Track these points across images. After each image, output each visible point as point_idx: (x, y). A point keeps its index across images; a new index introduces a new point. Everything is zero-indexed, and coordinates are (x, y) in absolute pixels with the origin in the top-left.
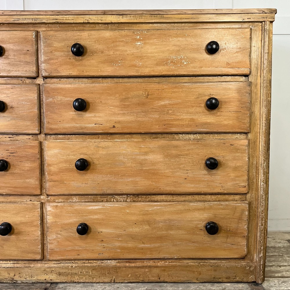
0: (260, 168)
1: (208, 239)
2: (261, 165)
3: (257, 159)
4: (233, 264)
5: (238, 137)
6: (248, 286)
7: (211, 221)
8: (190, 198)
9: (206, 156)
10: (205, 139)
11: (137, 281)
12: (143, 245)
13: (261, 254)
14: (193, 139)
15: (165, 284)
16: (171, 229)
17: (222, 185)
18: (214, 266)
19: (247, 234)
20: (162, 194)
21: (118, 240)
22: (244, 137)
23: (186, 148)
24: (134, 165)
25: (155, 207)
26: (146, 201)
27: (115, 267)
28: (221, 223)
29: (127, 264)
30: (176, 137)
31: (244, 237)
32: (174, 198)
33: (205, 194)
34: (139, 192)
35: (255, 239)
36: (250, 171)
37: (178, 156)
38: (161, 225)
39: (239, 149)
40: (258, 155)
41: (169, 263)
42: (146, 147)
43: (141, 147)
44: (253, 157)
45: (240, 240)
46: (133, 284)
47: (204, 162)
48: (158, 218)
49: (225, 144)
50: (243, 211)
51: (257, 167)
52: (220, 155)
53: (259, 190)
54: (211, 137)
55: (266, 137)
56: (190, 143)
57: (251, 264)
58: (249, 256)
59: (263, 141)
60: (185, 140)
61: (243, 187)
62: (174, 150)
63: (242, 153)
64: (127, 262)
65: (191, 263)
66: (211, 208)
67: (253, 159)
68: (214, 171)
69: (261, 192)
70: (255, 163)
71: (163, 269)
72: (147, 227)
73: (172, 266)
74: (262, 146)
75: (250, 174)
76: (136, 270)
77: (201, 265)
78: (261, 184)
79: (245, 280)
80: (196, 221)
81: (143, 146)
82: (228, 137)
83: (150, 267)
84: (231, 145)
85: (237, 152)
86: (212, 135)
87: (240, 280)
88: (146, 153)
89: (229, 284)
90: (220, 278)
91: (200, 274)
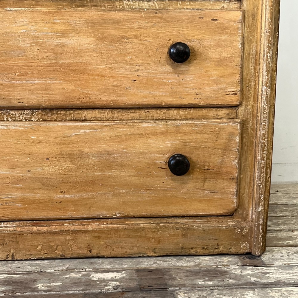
0: (261, 61)
1: (173, 184)
2: (264, 55)
3: (256, 46)
4: (213, 224)
5: (225, 6)
6: (237, 259)
7: (178, 153)
8: (142, 113)
9: (170, 40)
10: (168, 9)
11: (53, 256)
12: (61, 196)
13: (261, 207)
14: (147, 9)
15: (100, 260)
16: (110, 168)
17: (196, 91)
18: (182, 228)
19: (237, 174)
20: (94, 108)
21: (17, 188)
22: (237, 7)
23: (136, 25)
24: (43, 55)
25: (82, 131)
26: (66, 121)
27: (14, 234)
28: (194, 157)
29: (35, 229)
30: (117, 4)
31: (232, 179)
32: (116, 115)
33: (169, 107)
34: (53, 104)
35: (250, 183)
36: (245, 66)
37: (121, 40)
38: (91, 160)
39: (226, 28)
40: (259, 39)
41: (108, 224)
42: (64, 23)
43: (54, 23)
44: (250, 42)
45: (225, 184)
46: (45, 262)
47: (166, 50)
48: (86, 150)
49: (203, 18)
50: (231, 135)
51: (256, 60)
52: (193, 38)
53: (260, 100)
54: (179, 5)
55: (272, 6)
56: (142, 17)
57: (244, 224)
58: (240, 212)
59: (267, 14)
60: (134, 10)
61: (232, 94)
62: (114, 29)
63: (231, 34)
64: (34, 225)
65: (143, 224)
66: (177, 130)
67: (250, 46)
68: (183, 67)
69: (263, 103)
70: (253, 52)
71: (96, 235)
72: (68, 165)
73: (112, 230)
74: (265, 22)
75: (245, 73)
76: (50, 238)
77: (161, 228)
78: (263, 89)
79: (233, 250)
80: (151, 153)
81: (57, 21)
82: (208, 6)
83: (74, 232)
84: (213, 20)
85: (224, 33)
86: (180, 2)
87: (225, 251)
88: (64, 34)
89: (206, 258)
90: (192, 248)
91: (159, 242)
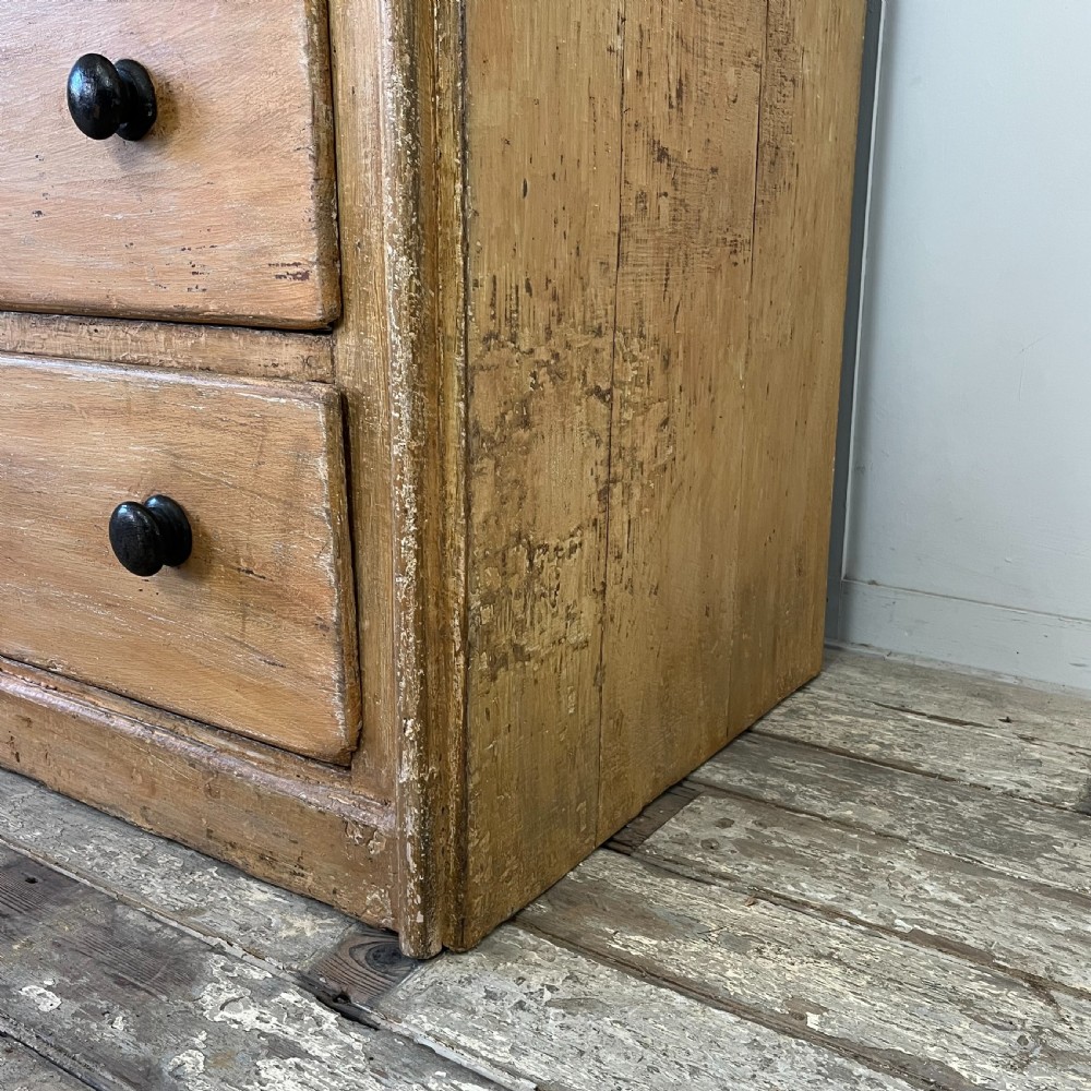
1: (164, 601)
4: (287, 781)
7: (163, 493)
8: (84, 337)
16: (20, 511)
18: (203, 765)
19: (335, 613)
28: (207, 514)
31: (322, 627)
45: (303, 641)
50: (302, 449)
57: (374, 817)
58: (368, 762)
61: (295, 276)
66: (153, 408)
67: (355, 62)
70: (368, 88)
71: (22, 711)
73: (50, 709)
77: (152, 744)
79: (344, 901)
87: (322, 892)
90: (233, 846)
91: (153, 790)
